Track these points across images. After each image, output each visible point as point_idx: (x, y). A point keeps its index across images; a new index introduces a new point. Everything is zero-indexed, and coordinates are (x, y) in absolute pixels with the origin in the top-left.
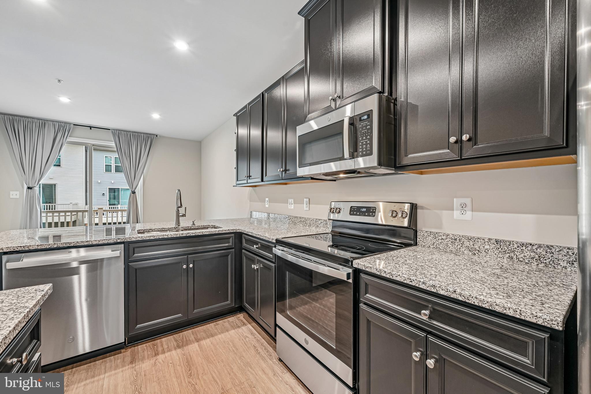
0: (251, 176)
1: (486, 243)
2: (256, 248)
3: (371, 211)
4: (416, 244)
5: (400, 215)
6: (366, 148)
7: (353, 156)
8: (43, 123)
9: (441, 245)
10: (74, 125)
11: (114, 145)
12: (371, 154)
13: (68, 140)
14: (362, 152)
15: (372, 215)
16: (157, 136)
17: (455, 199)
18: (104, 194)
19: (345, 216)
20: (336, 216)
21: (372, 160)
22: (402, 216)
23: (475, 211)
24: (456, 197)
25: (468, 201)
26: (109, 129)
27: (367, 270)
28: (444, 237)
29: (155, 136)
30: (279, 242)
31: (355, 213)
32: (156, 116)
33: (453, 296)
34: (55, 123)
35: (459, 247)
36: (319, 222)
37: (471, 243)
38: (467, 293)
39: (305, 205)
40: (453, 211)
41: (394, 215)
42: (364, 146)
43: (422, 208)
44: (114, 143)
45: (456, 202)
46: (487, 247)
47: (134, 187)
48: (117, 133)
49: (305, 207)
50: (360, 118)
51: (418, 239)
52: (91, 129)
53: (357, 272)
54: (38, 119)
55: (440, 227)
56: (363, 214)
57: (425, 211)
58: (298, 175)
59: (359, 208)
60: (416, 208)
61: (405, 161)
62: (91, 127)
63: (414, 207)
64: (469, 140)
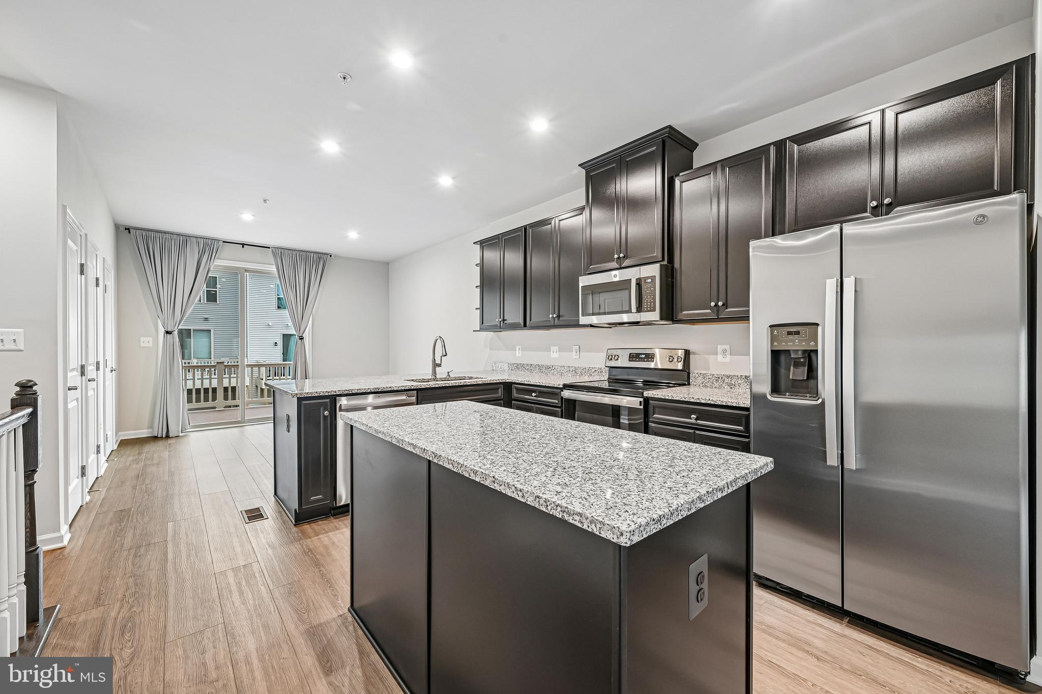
0: (506, 320)
1: (739, 379)
2: (535, 396)
3: (650, 357)
4: (689, 384)
5: (676, 360)
6: (650, 305)
7: (639, 309)
8: (184, 240)
9: (709, 384)
10: (223, 242)
11: (275, 269)
12: (654, 310)
13: (215, 264)
14: (647, 308)
15: (651, 360)
16: (331, 256)
17: (718, 346)
18: (276, 343)
19: (623, 362)
20: (613, 363)
21: (655, 316)
22: (678, 360)
23: (733, 355)
24: (719, 344)
25: (727, 347)
26: (269, 248)
27: (655, 396)
28: (711, 377)
29: (329, 256)
30: (566, 387)
31: (634, 359)
32: (353, 235)
33: (709, 402)
34: (200, 239)
35: (721, 383)
36: (593, 370)
37: (730, 380)
38: (715, 399)
39: (574, 353)
40: (716, 356)
41: (671, 360)
42: (649, 303)
43: (694, 353)
44: (274, 266)
45: (720, 348)
46: (740, 382)
47: (301, 331)
48: (280, 253)
49: (574, 355)
50: (645, 281)
51: (691, 380)
52: (243, 247)
53: (647, 401)
54: (178, 235)
55: (708, 369)
56: (642, 360)
57: (696, 356)
58: (580, 324)
59: (638, 355)
60: (689, 354)
61: (680, 317)
62: (243, 245)
63: (687, 353)
64: (723, 305)
